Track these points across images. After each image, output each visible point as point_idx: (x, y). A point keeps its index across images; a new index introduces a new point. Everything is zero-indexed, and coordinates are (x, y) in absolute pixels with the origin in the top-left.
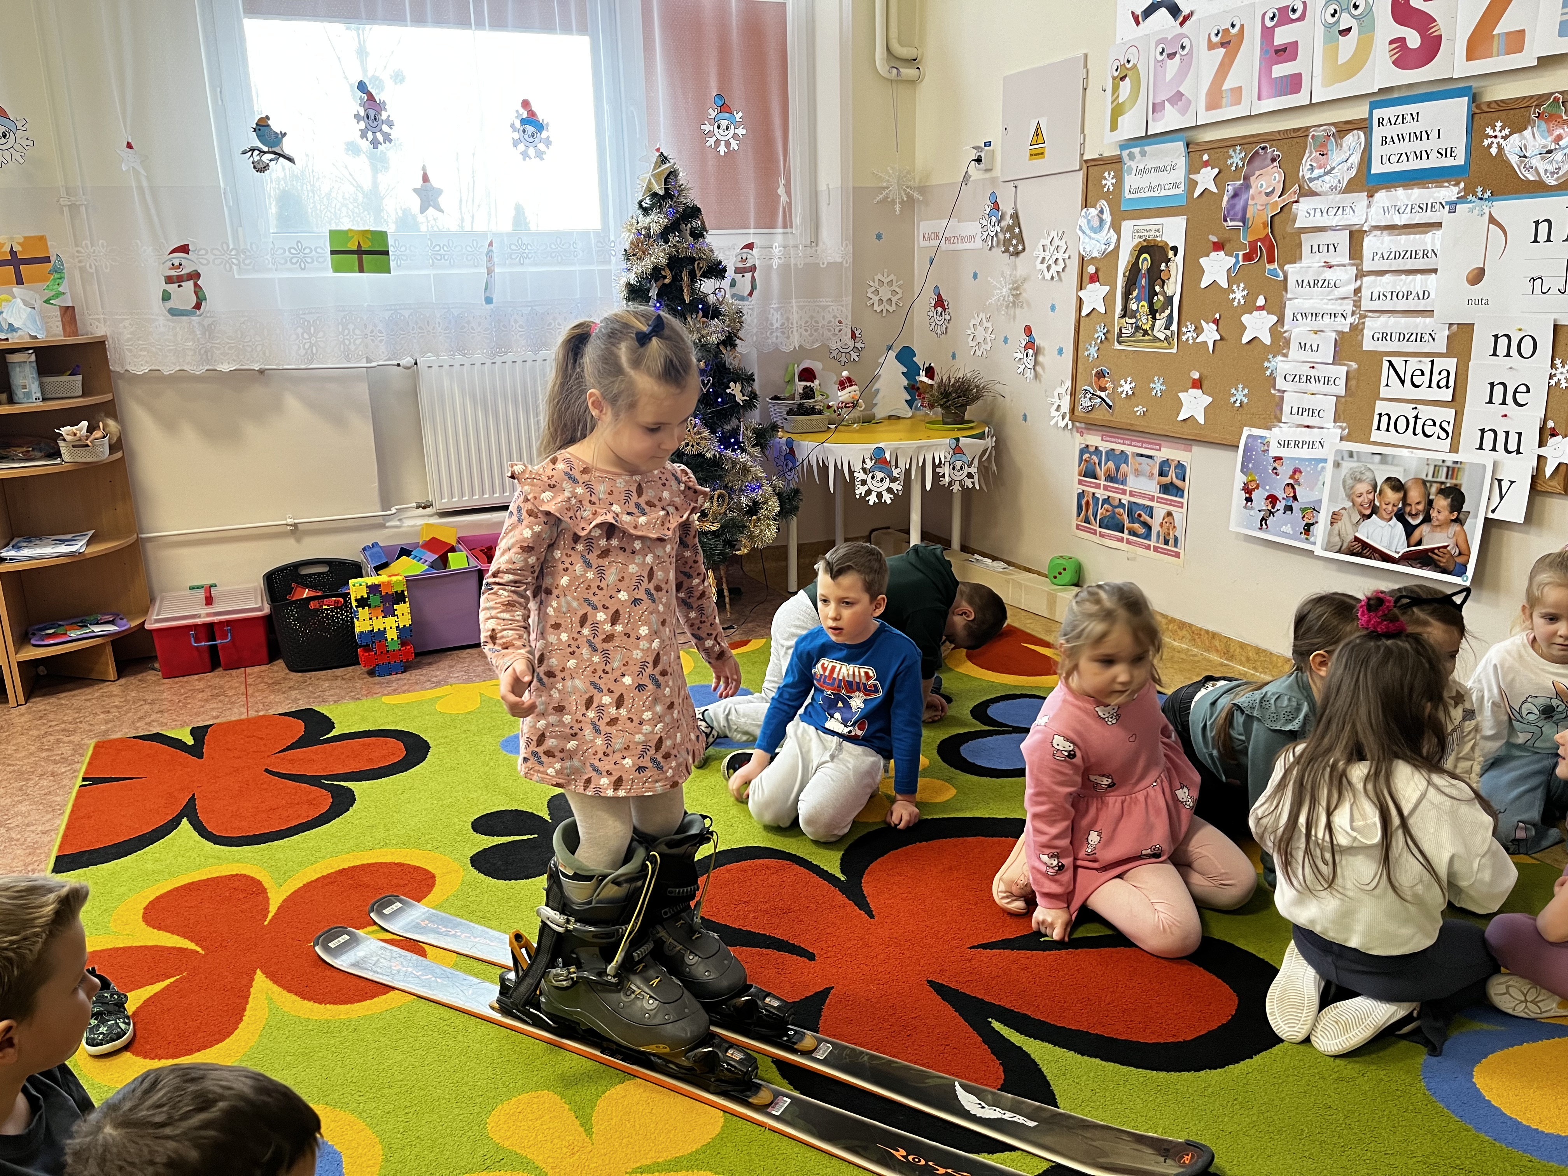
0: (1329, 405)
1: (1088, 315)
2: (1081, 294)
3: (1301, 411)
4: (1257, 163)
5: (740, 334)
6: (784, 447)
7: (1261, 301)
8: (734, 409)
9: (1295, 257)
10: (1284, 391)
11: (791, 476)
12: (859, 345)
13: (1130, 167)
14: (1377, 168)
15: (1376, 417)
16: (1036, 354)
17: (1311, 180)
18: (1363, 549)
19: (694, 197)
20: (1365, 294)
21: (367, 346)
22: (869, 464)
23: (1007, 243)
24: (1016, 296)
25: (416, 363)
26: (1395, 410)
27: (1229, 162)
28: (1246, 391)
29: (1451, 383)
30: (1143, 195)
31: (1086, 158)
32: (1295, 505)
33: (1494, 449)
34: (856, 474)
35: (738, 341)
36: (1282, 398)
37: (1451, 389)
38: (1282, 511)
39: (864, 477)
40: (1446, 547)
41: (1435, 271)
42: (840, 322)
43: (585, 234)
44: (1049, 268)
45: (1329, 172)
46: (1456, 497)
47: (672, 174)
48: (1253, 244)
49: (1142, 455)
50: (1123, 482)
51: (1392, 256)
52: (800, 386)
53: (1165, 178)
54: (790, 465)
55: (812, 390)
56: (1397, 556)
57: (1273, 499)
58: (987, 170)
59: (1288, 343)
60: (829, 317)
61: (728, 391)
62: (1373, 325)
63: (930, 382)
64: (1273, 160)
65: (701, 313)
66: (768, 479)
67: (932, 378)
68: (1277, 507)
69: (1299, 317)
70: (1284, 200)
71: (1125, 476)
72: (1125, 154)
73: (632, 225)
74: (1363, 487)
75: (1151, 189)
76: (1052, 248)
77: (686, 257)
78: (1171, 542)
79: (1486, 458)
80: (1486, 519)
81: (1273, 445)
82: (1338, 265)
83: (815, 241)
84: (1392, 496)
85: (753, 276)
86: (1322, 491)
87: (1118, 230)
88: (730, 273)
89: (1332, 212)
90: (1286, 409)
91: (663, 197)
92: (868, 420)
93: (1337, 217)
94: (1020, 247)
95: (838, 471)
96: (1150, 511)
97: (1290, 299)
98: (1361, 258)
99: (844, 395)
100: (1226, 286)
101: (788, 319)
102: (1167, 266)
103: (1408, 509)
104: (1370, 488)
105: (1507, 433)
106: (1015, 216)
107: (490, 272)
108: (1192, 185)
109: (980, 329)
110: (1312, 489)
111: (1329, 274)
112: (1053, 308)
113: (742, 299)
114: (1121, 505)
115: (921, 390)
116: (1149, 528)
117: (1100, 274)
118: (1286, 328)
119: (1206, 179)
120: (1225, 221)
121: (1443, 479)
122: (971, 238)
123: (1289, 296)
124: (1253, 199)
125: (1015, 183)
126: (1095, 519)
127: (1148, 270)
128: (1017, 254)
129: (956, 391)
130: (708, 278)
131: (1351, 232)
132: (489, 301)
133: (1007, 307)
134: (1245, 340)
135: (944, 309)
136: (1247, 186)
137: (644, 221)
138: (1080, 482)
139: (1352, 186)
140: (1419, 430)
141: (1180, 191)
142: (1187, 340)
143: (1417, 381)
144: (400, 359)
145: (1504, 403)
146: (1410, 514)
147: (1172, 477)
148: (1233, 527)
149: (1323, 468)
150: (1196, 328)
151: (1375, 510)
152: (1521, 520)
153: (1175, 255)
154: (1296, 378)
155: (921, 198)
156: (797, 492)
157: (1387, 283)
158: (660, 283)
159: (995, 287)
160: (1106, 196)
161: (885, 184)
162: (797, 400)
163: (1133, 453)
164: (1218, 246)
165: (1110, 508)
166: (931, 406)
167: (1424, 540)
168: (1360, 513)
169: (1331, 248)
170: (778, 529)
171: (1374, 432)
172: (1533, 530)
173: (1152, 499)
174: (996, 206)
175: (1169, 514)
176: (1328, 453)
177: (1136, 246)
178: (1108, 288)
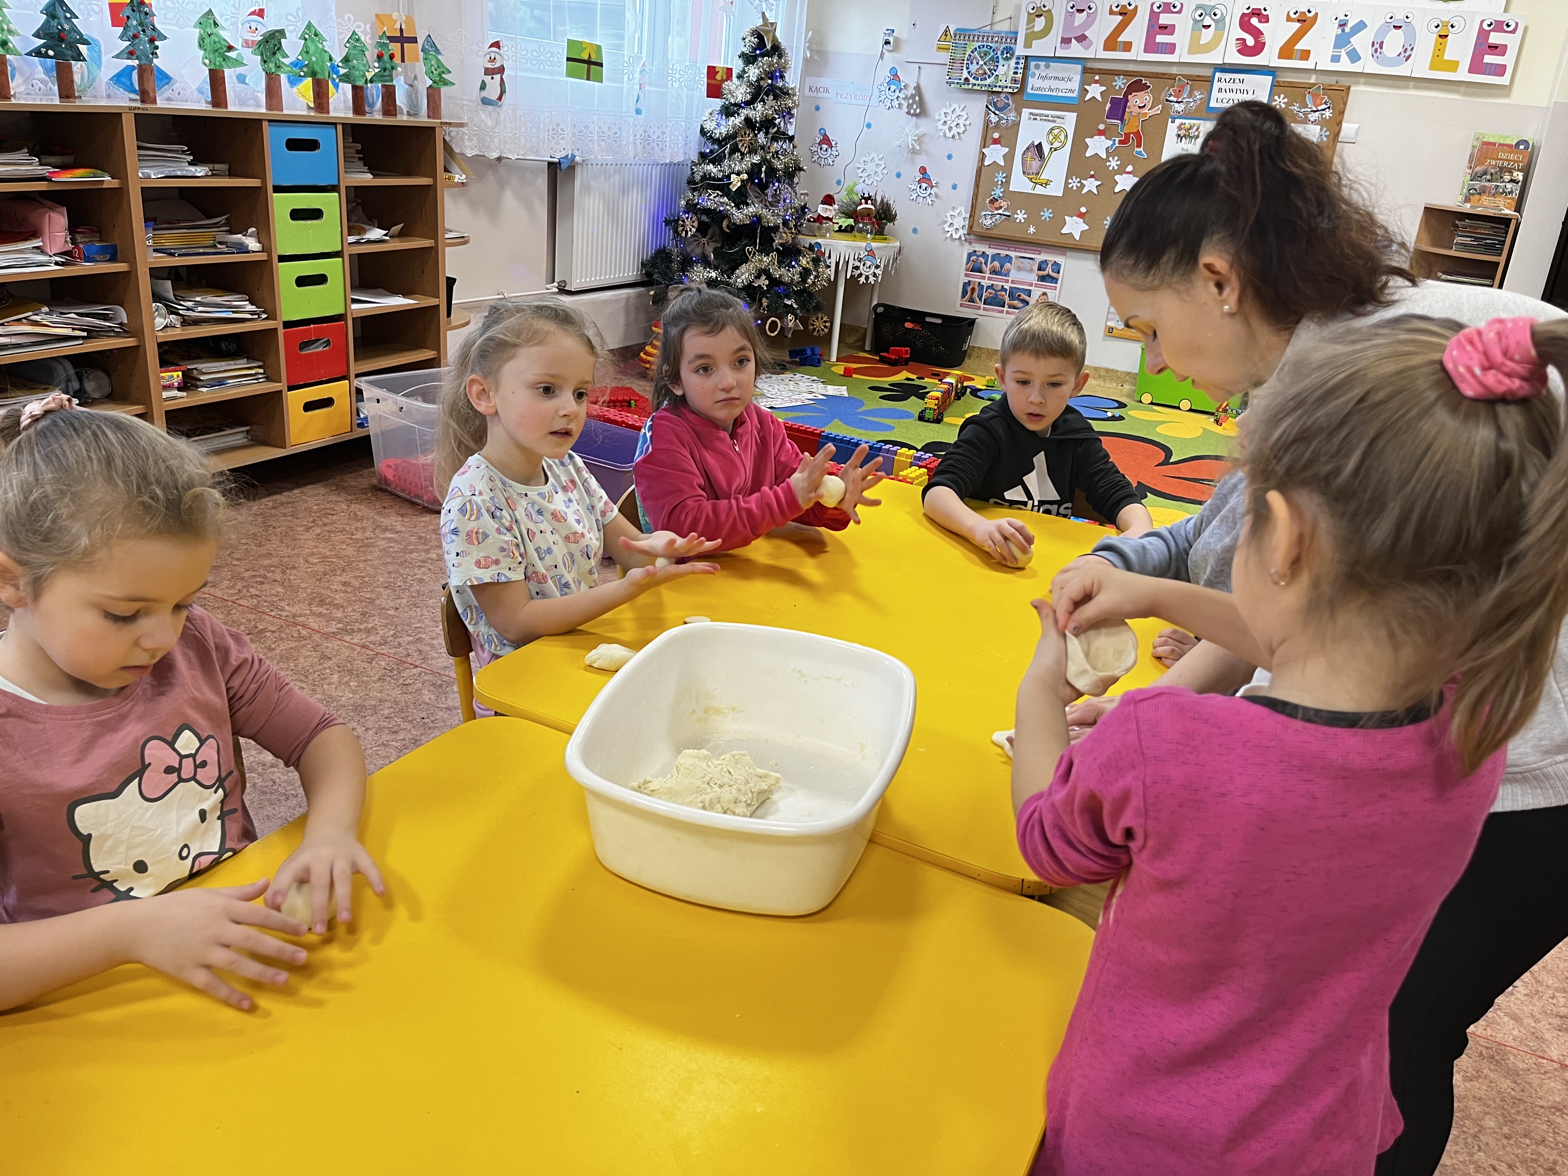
1: (989, 165)
2: (983, 150)
4: (1132, 88)
13: (1034, 73)
14: (1213, 104)
27: (1114, 84)
30: (1043, 93)
39: (858, 264)
44: (950, 129)
48: (1127, 135)
49: (1024, 258)
50: (1007, 275)
70: (1151, 113)
71: (1008, 271)
72: (1032, 64)
75: (1050, 89)
76: (954, 116)
87: (1019, 112)
96: (1028, 293)
100: (1104, 157)
106: (918, 89)
107: (641, 87)
108: (1084, 93)
109: (871, 165)
112: (950, 157)
114: (1003, 288)
116: (1027, 303)
120: (1107, 118)
122: (866, 98)
124: (1129, 108)
125: (919, 65)
126: (980, 300)
132: (638, 112)
134: (1116, 190)
136: (1126, 100)
139: (1197, 111)
141: (1075, 95)
142: (1072, 187)
150: (1080, 181)
164: (1100, 133)
165: (993, 291)
174: (896, 78)
175: (1045, 294)
178: (1007, 149)
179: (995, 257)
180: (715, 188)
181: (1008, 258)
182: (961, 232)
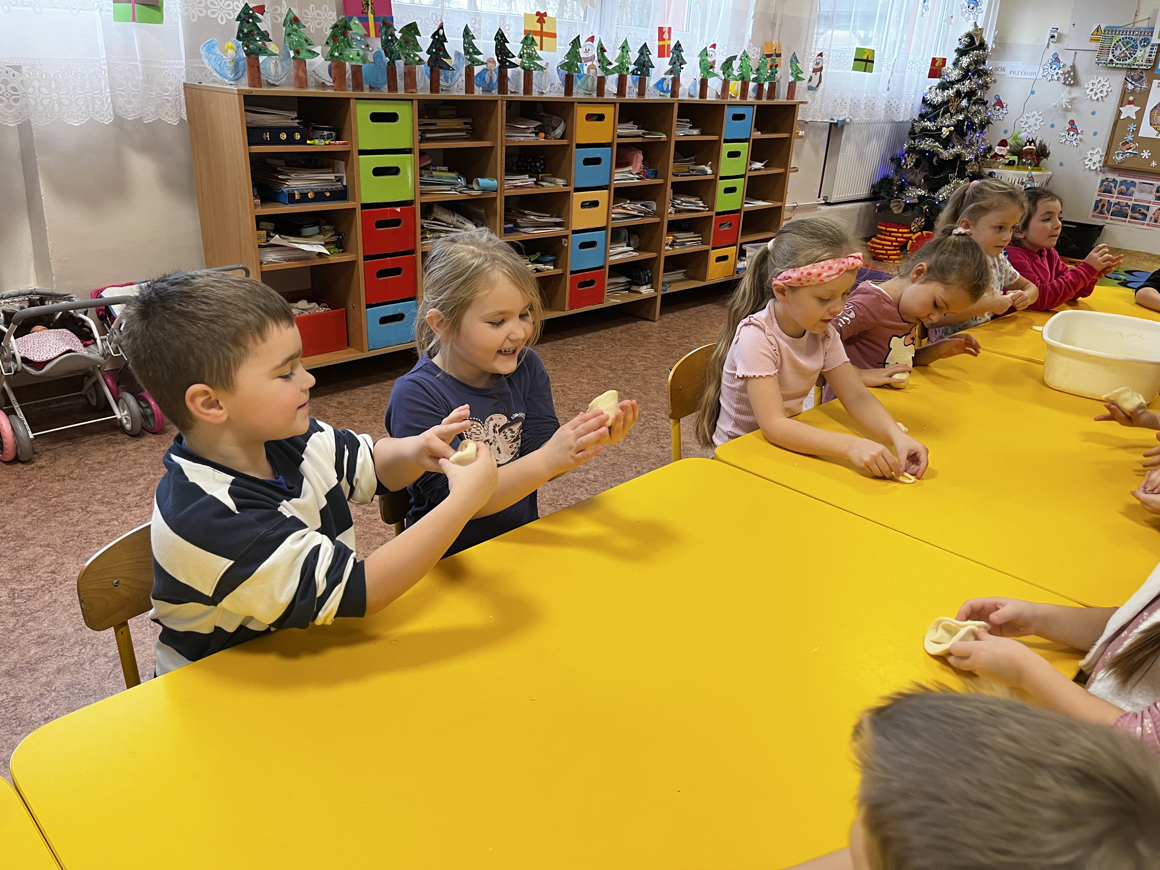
1: (1124, 119)
2: (1120, 109)
44: (1096, 94)
49: (1146, 183)
50: (1131, 194)
71: (1133, 193)
76: (1099, 85)
94: (1072, 82)
96: (1148, 208)
106: (1073, 67)
109: (1032, 119)
112: (1093, 113)
114: (1127, 204)
116: (1146, 215)
117: (1135, 101)
122: (1033, 74)
125: (1076, 51)
126: (1108, 212)
128: (1070, 85)
138: (1099, 195)
163: (1140, 183)
165: (1119, 207)
173: (1150, 202)
174: (1057, 60)
178: (1139, 108)
179: (1122, 183)
180: (930, 136)
181: (1133, 184)
182: (1097, 165)
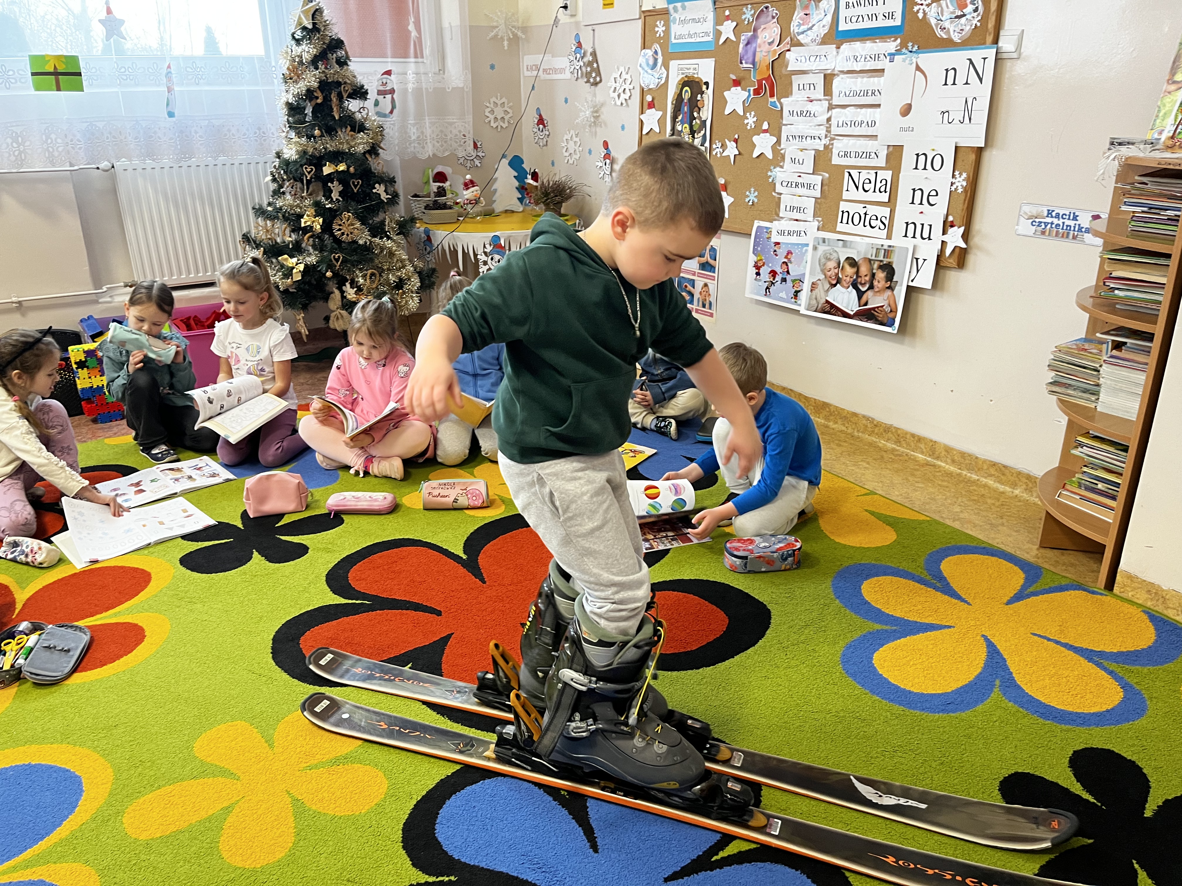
0: (810, 204)
1: (647, 133)
2: (642, 117)
3: (792, 209)
4: (762, 19)
5: (382, 145)
6: (423, 235)
7: (765, 126)
8: (380, 206)
9: (788, 93)
10: (781, 194)
11: (429, 257)
12: (480, 154)
13: (674, 18)
14: (843, 27)
15: (841, 213)
16: (612, 163)
17: (799, 34)
18: (831, 309)
19: (337, 31)
20: (834, 122)
21: (68, 152)
22: (489, 249)
23: (588, 75)
24: (597, 117)
25: (113, 167)
26: (853, 208)
27: (743, 17)
28: (756, 194)
29: (888, 189)
30: (684, 41)
31: (643, 9)
32: (788, 278)
33: (914, 237)
34: (479, 257)
35: (380, 151)
36: (780, 198)
37: (888, 193)
38: (779, 282)
39: (485, 258)
40: (882, 306)
41: (879, 106)
42: (464, 136)
43: (249, 59)
44: (619, 96)
45: (810, 28)
46: (889, 270)
47: (317, 12)
48: (760, 82)
51: (851, 94)
52: (434, 186)
53: (698, 28)
54: (428, 249)
55: (444, 189)
56: (852, 313)
57: (774, 273)
58: (573, 16)
59: (783, 157)
60: (455, 132)
61: (374, 191)
62: (839, 146)
63: (535, 184)
64: (773, 17)
65: (349, 128)
66: (411, 261)
67: (537, 181)
68: (776, 279)
69: (791, 138)
70: (780, 49)
72: (671, 7)
73: (287, 53)
74: (832, 264)
75: (690, 36)
76: (621, 80)
77: (333, 82)
78: (707, 306)
79: (909, 243)
80: (908, 286)
81: (774, 233)
82: (817, 100)
83: (442, 69)
84: (850, 271)
85: (393, 98)
86: (805, 267)
87: (667, 70)
88: (372, 95)
89: (813, 59)
90: (782, 207)
91: (311, 31)
92: (489, 213)
93: (816, 63)
94: (598, 79)
95: (465, 255)
96: (693, 283)
97: (786, 125)
98: (831, 95)
99: (469, 194)
100: (742, 114)
101: (422, 133)
102: (702, 97)
103: (859, 280)
104: (836, 265)
105: (923, 225)
106: (594, 54)
107: (169, 90)
108: (718, 34)
109: (571, 143)
110: (799, 266)
111: (810, 107)
112: (623, 127)
113: (385, 116)
115: (529, 191)
116: (692, 295)
117: (655, 102)
118: (782, 146)
119: (728, 29)
120: (741, 63)
121: (881, 258)
122: (562, 71)
123: (784, 122)
124: (760, 47)
125: (593, 27)
127: (689, 99)
128: (596, 84)
129: (553, 192)
130: (353, 98)
131: (825, 76)
132: (171, 115)
133: (590, 126)
134: (755, 155)
135: (545, 126)
136: (755, 37)
137: (298, 50)
139: (825, 41)
140: (867, 223)
141: (710, 38)
142: (716, 154)
143: (867, 187)
144: (99, 163)
145: (921, 204)
146: (861, 284)
147: (707, 257)
148: (748, 295)
149: (806, 250)
150: (722, 145)
151: (839, 281)
152: (929, 287)
153: (707, 88)
154: (789, 184)
155: (524, 36)
156: (434, 270)
157: (849, 114)
158: (313, 103)
159: (581, 110)
160: (658, 40)
161: (495, 24)
162: (432, 198)
164: (737, 83)
166: (537, 204)
167: (869, 302)
168: (830, 283)
169: (812, 86)
170: (420, 300)
171: (839, 224)
172: (938, 293)
174: (579, 45)
175: (706, 285)
176: (809, 240)
177: (680, 81)
178: (661, 113)
